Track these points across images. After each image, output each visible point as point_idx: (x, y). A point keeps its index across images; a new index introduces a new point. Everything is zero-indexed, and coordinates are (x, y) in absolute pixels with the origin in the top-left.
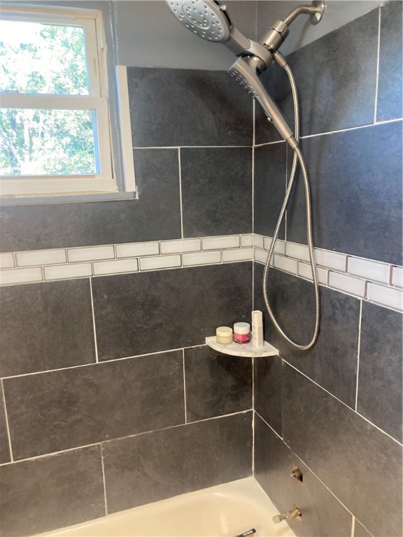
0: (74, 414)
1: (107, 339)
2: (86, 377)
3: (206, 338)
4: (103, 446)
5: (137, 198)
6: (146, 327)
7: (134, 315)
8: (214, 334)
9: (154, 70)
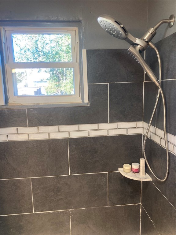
0: (59, 196)
1: (74, 165)
2: (64, 180)
3: (119, 169)
4: (71, 211)
5: (89, 105)
6: (91, 161)
7: (86, 155)
8: (122, 167)
9: (99, 50)
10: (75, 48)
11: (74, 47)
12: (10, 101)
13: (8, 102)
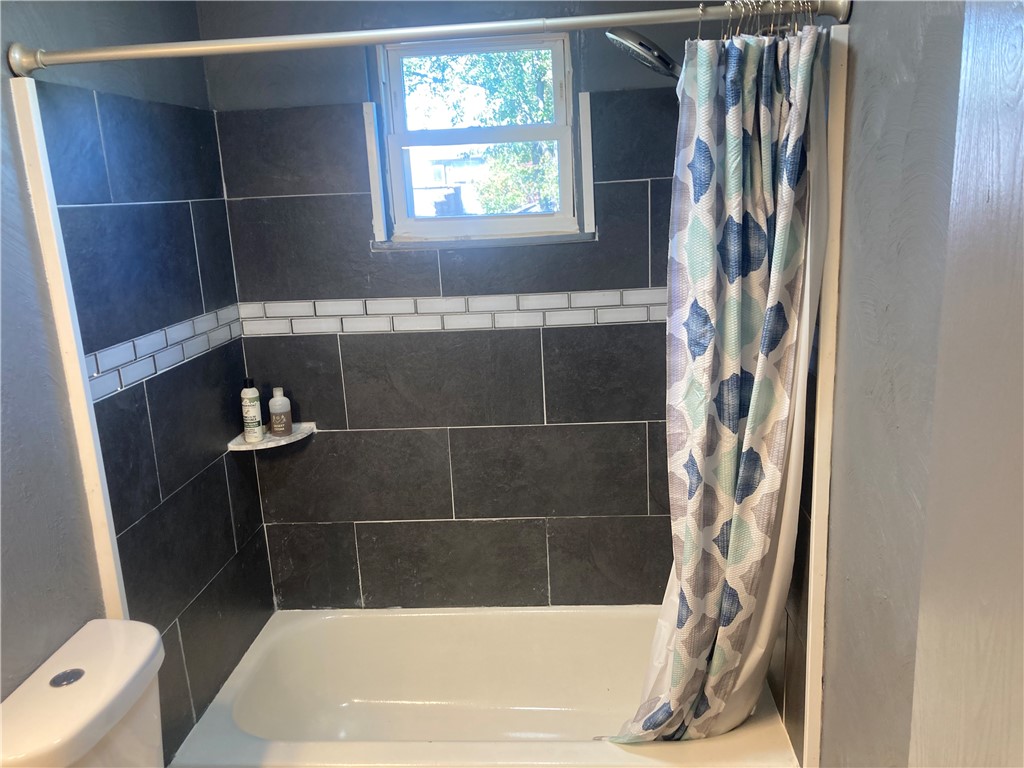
0: (519, 478)
2: (533, 439)
4: (549, 522)
5: (597, 239)
6: (602, 390)
7: (588, 374)
9: (623, 93)
10: (561, 87)
11: (561, 84)
12: (398, 230)
13: (393, 234)
